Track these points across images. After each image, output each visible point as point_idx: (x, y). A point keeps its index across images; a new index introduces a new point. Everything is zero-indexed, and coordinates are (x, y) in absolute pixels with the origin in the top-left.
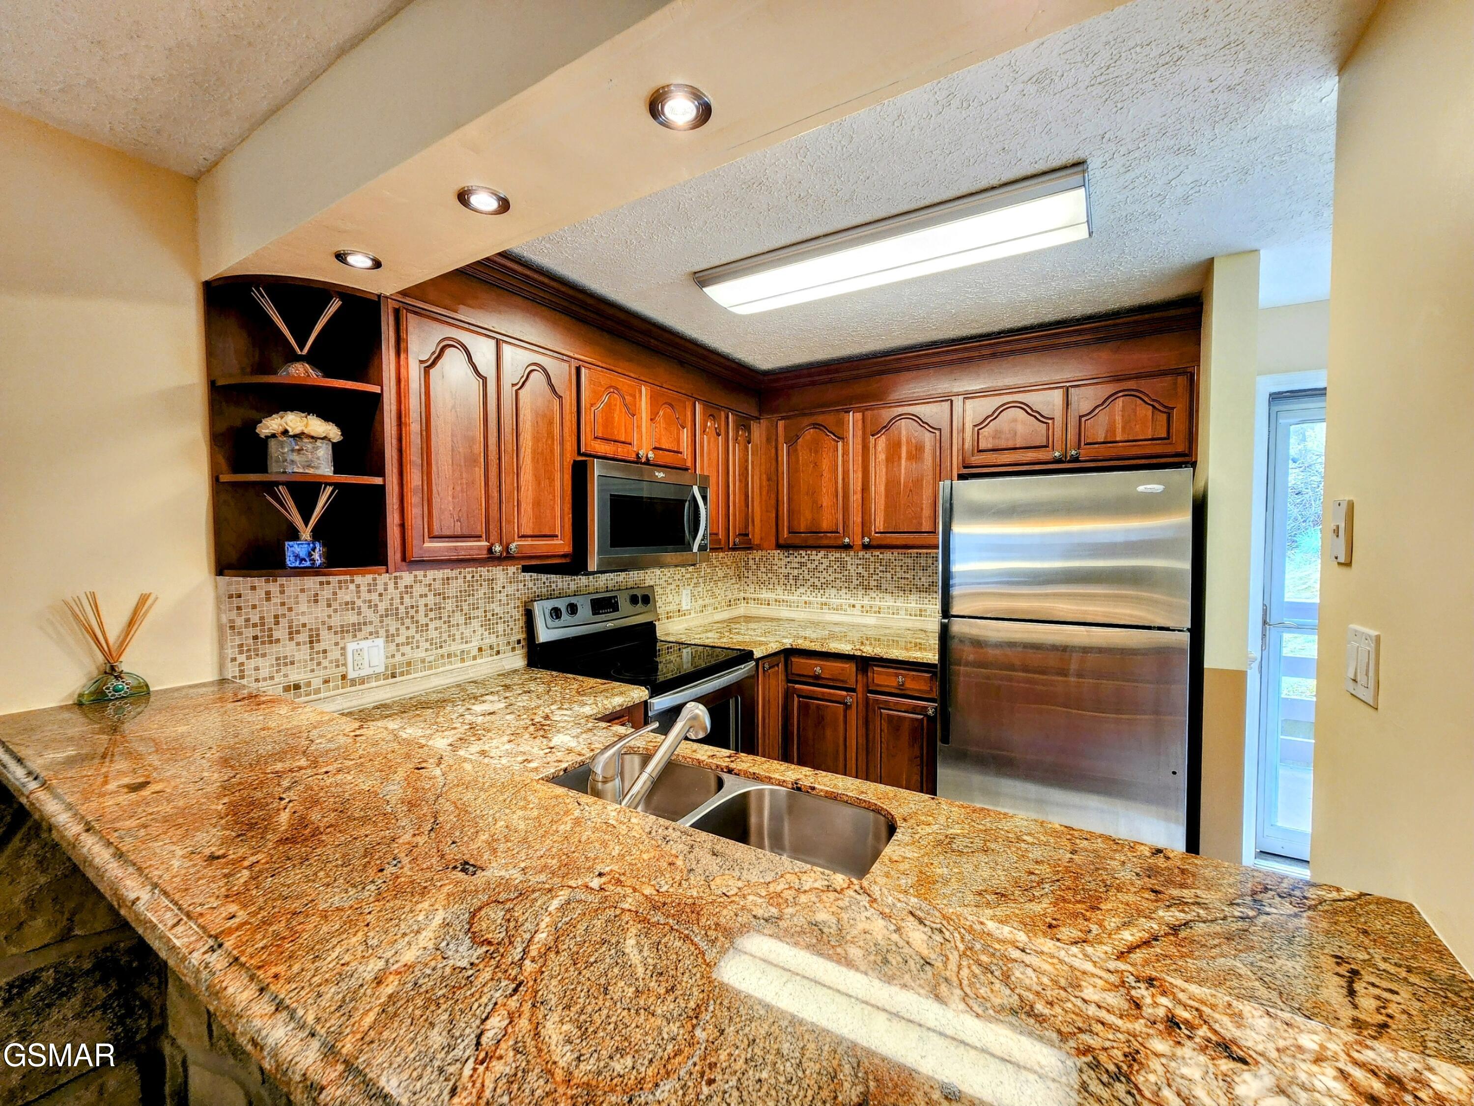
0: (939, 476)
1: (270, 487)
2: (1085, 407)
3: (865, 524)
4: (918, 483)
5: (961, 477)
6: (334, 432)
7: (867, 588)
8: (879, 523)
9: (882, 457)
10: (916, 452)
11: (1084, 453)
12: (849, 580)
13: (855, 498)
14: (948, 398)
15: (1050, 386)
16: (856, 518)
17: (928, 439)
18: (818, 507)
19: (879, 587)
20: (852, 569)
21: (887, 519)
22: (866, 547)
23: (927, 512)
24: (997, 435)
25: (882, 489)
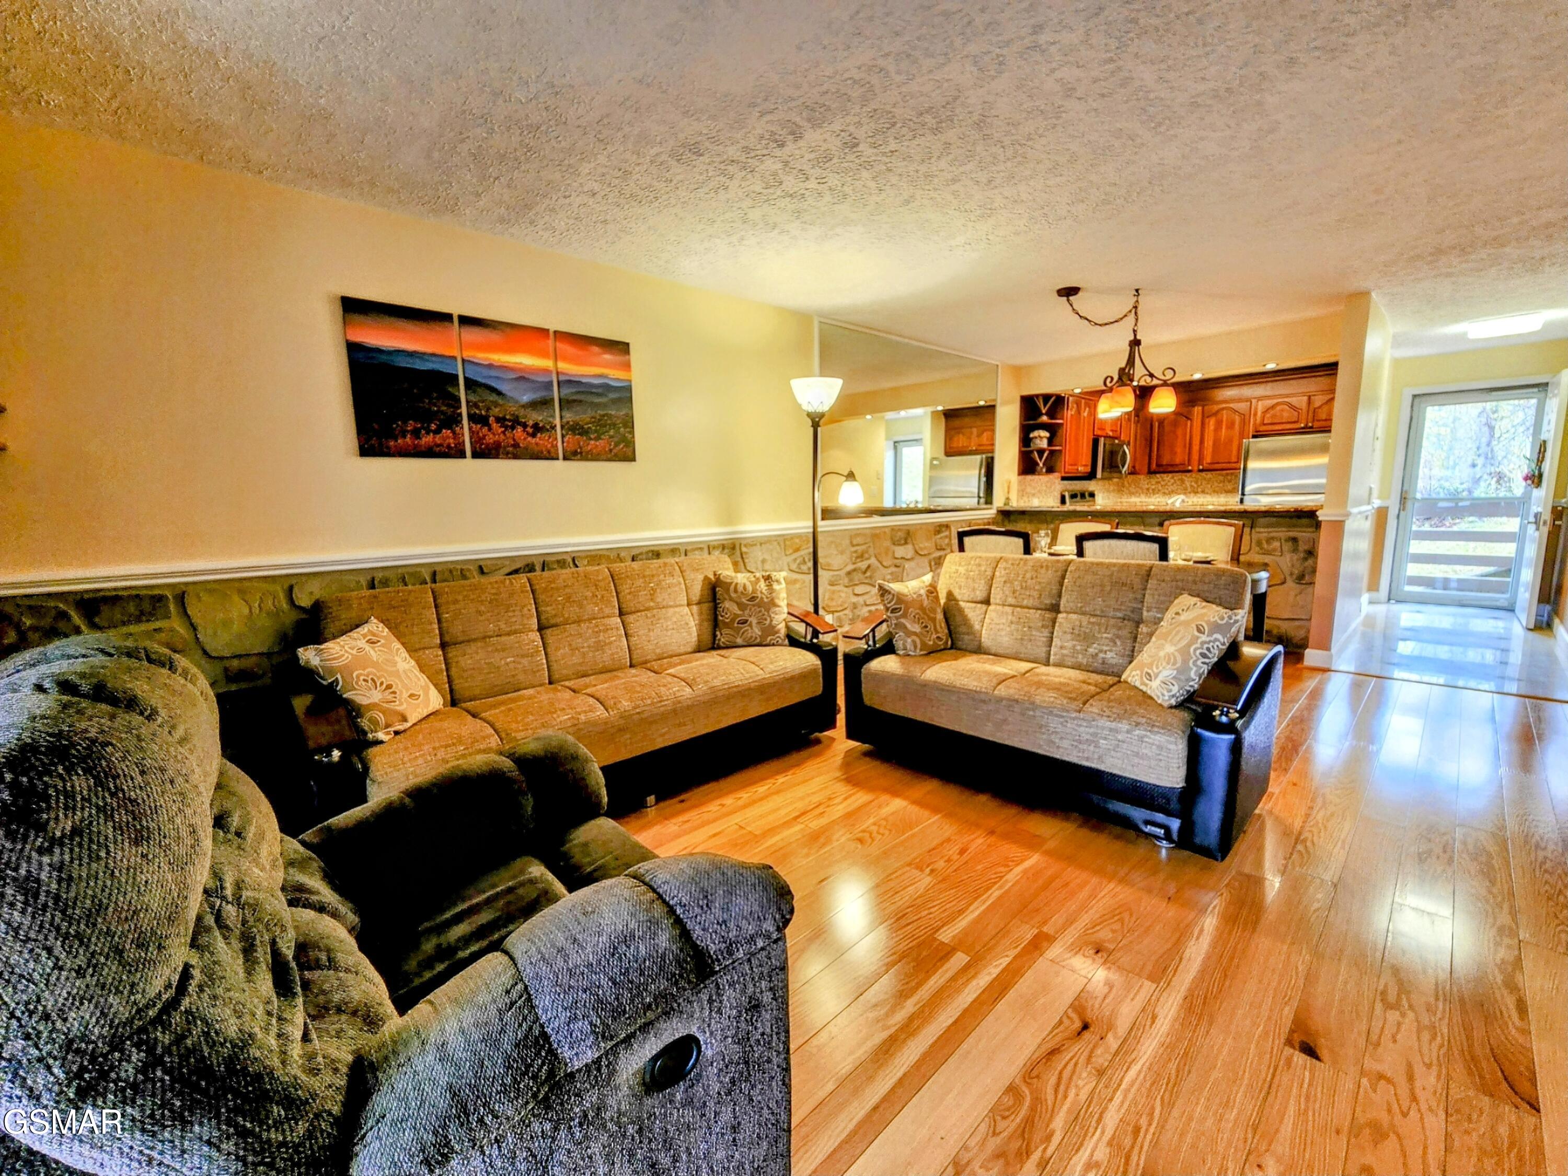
0: (1242, 436)
1: (1032, 452)
2: (1317, 404)
3: (1200, 461)
4: (1230, 441)
5: (1254, 437)
6: (1048, 435)
7: (1196, 493)
8: (1208, 459)
9: (1212, 428)
10: (1231, 425)
11: (1316, 424)
12: (1186, 489)
13: (1196, 448)
14: (1249, 400)
15: (1303, 394)
16: (1195, 456)
17: (1237, 419)
18: (1174, 453)
19: (1203, 492)
20: (1188, 484)
21: (1213, 457)
22: (1200, 471)
23: (1235, 452)
24: (1274, 416)
25: (1211, 443)
